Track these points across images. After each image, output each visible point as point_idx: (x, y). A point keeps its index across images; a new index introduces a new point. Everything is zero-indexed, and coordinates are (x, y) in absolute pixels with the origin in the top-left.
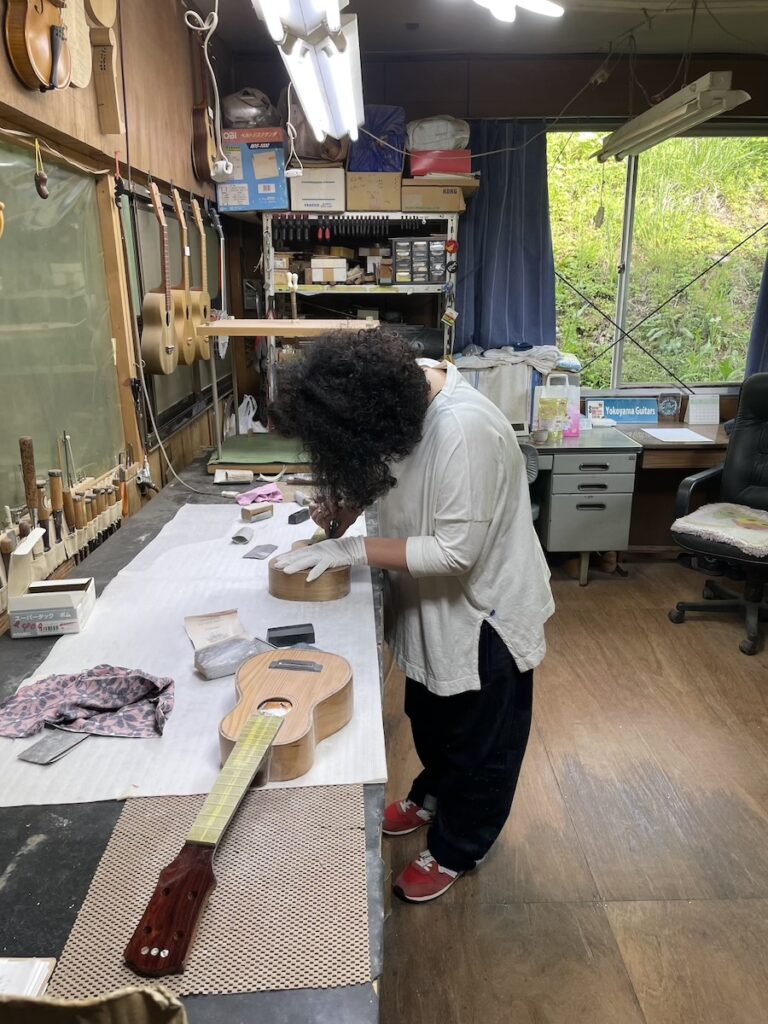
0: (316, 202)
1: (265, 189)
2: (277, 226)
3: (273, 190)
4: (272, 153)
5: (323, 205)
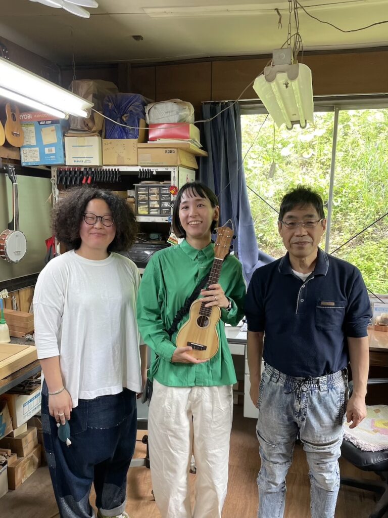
1: (49, 150)
3: (54, 152)
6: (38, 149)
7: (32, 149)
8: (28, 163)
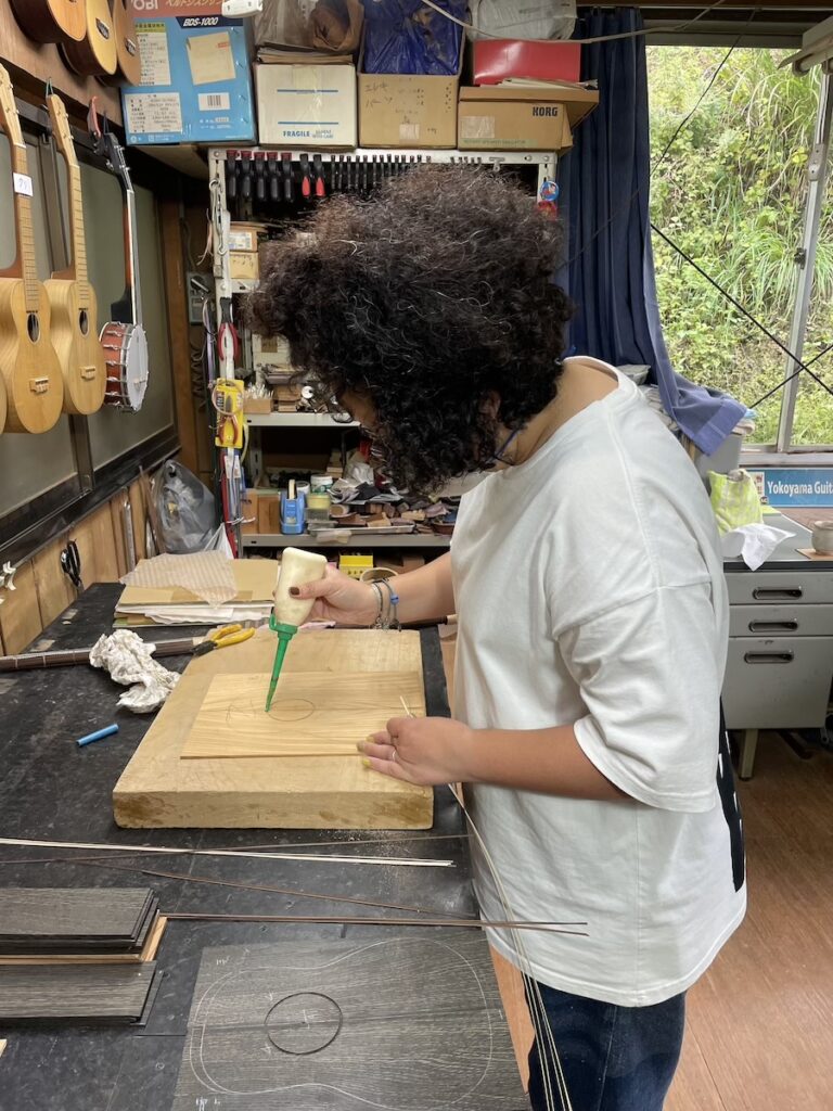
0: (305, 128)
1: (211, 104)
2: (234, 172)
3: (225, 104)
4: (224, 35)
5: (318, 134)
6: (176, 95)
7: (160, 96)
8: (143, 135)
